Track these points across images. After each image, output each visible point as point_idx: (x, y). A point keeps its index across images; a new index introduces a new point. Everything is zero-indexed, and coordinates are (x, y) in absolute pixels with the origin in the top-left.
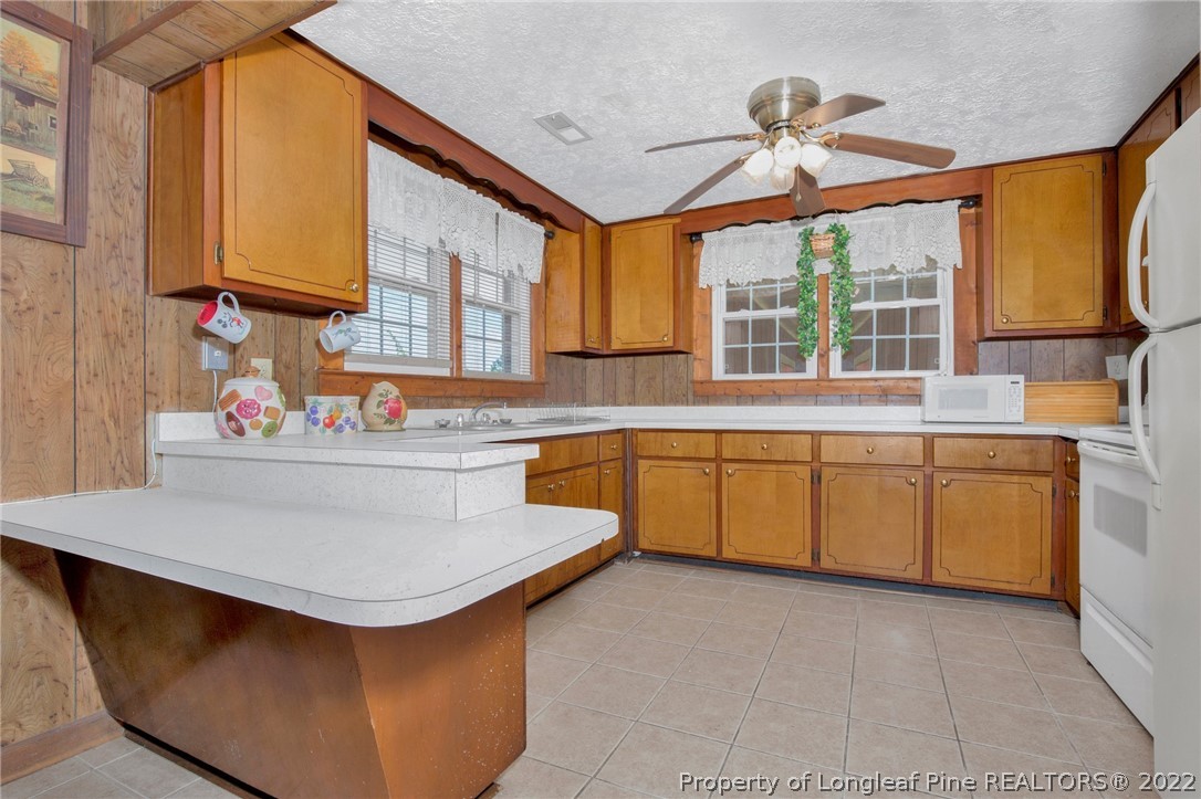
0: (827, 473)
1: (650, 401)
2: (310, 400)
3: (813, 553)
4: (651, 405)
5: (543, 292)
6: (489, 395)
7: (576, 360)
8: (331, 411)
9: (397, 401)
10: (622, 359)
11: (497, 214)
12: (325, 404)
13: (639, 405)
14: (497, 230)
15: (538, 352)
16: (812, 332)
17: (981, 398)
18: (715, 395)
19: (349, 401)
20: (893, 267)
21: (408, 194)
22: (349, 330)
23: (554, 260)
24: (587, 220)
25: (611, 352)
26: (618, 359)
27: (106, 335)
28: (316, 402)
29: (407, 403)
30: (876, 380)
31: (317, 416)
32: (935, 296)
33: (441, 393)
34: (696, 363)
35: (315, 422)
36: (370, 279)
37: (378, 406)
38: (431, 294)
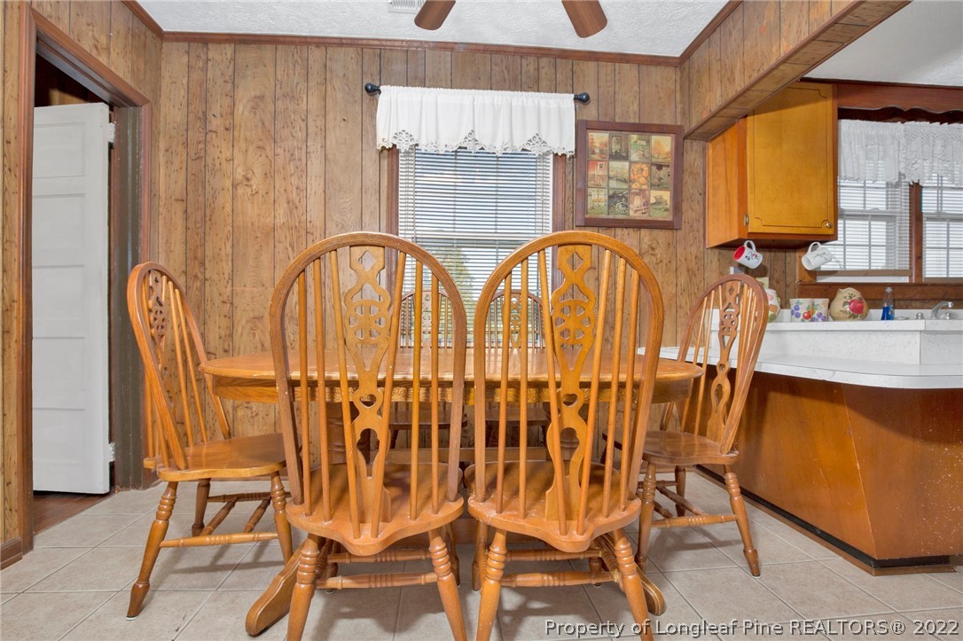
2: (793, 301)
6: (954, 298)
8: (808, 308)
9: (860, 301)
12: (804, 304)
19: (821, 303)
21: (869, 147)
22: (823, 254)
27: (688, 271)
28: (798, 302)
29: (868, 304)
31: (799, 311)
33: (900, 297)
35: (798, 316)
36: (840, 216)
37: (845, 303)
38: (890, 219)
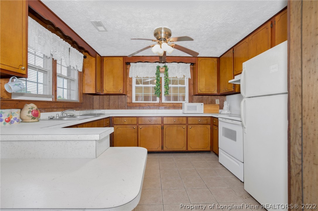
0: (165, 127)
1: (114, 108)
3: (162, 147)
4: (115, 109)
5: (81, 75)
6: (66, 107)
7: (91, 96)
8: (8, 115)
9: (37, 110)
10: (106, 96)
11: (69, 48)
12: (6, 113)
13: (111, 109)
14: (69, 54)
15: (80, 93)
16: (159, 91)
17: (195, 108)
18: (133, 106)
19: (16, 112)
20: (176, 77)
21: (39, 36)
22: (20, 84)
23: (86, 65)
24: (97, 54)
25: (104, 94)
26: (104, 96)
28: (2, 112)
30: (172, 103)
31: (2, 118)
32: (184, 85)
33: (50, 107)
34: (128, 98)
36: (28, 67)
37: (29, 113)
38: (45, 72)
